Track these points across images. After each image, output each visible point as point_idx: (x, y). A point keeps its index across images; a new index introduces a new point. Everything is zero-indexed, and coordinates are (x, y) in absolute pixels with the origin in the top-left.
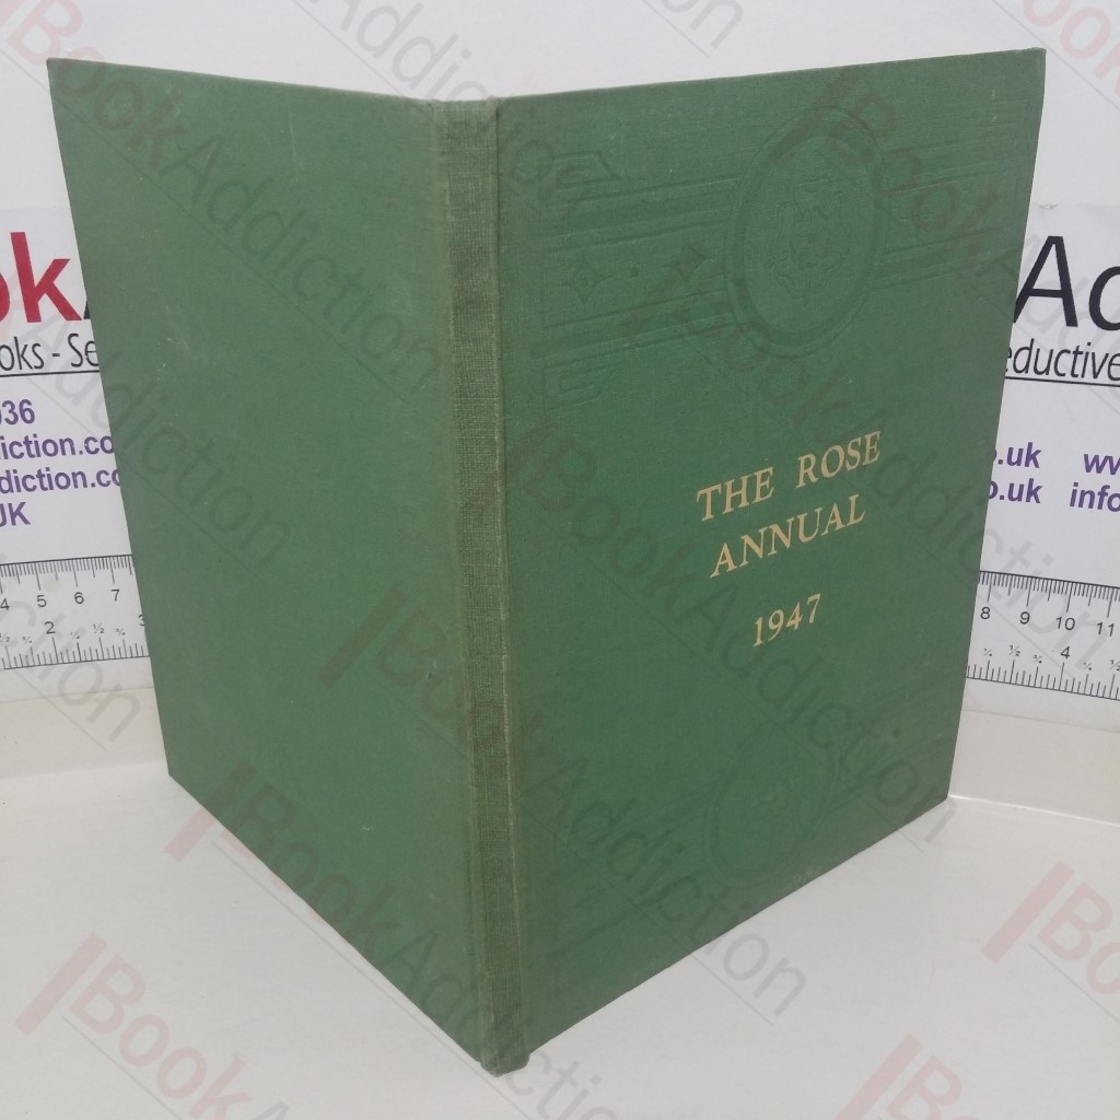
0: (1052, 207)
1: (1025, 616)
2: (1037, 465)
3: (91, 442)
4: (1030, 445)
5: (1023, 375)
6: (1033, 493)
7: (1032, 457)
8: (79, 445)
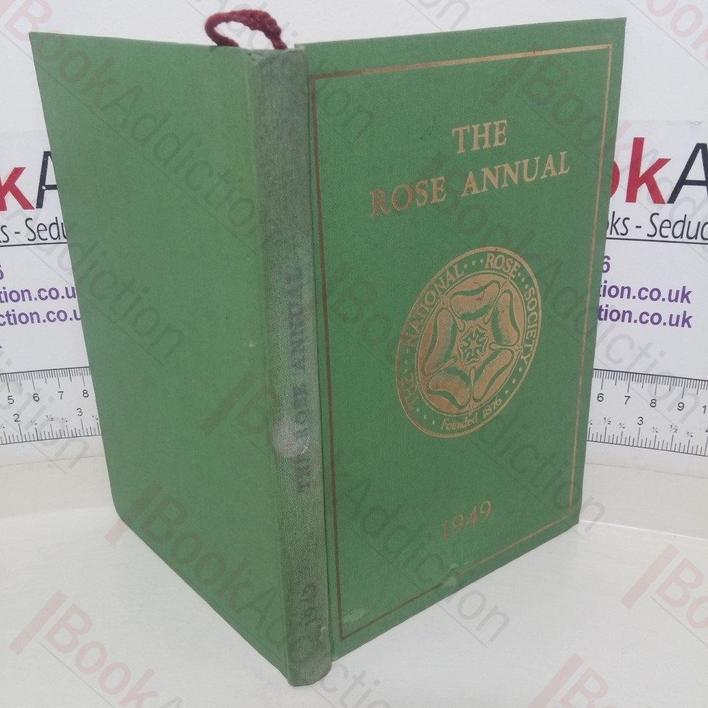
0: (700, 123)
1: (681, 405)
2: (689, 302)
3: (42, 292)
4: (684, 288)
5: (679, 240)
6: (686, 321)
7: (686, 296)
8: (34, 294)
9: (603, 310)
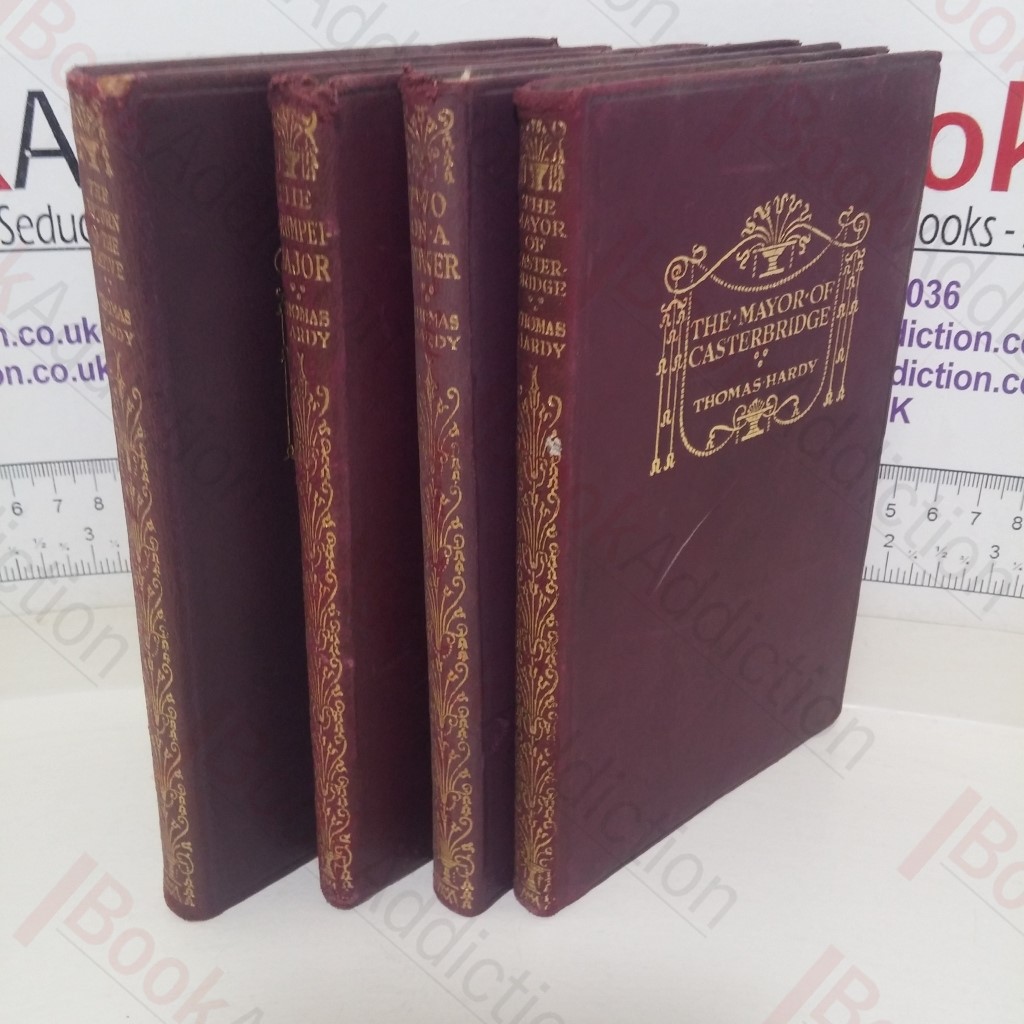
9: (944, 371)
